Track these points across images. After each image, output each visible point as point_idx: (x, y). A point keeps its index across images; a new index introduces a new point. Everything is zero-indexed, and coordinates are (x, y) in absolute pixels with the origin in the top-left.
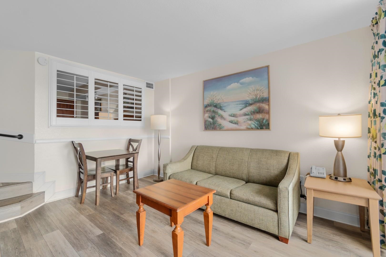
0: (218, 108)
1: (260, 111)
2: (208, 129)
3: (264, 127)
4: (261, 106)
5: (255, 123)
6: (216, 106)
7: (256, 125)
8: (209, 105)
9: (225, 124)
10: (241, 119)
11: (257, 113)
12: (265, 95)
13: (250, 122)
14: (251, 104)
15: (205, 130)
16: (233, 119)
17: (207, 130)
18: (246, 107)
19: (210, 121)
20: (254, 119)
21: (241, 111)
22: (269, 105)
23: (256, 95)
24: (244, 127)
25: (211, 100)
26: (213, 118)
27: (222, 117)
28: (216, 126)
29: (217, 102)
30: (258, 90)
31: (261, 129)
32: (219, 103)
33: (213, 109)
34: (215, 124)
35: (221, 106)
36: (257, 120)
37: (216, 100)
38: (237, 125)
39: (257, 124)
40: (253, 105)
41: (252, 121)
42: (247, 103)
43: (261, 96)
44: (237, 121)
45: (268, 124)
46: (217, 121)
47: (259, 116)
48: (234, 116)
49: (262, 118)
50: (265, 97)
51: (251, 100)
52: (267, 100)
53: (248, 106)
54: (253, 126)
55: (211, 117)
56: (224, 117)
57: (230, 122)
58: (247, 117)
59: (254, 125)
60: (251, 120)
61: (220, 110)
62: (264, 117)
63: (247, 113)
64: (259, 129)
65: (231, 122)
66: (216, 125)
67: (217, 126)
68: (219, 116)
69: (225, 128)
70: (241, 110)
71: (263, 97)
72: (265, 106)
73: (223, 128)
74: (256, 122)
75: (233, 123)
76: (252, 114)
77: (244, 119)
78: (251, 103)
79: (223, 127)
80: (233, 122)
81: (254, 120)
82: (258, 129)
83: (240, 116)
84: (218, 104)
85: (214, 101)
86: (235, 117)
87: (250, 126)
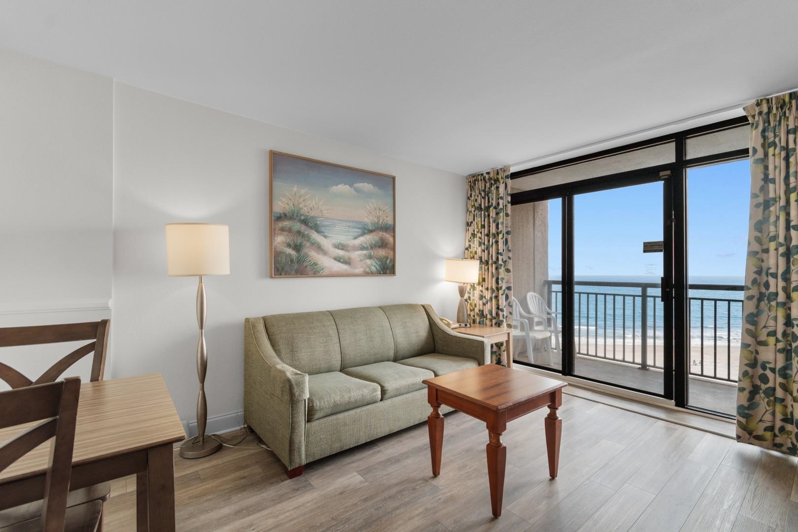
0: (311, 228)
1: (383, 244)
2: (283, 274)
3: (388, 272)
4: (384, 236)
5: (377, 264)
6: (305, 222)
7: (378, 268)
8: (288, 215)
9: (327, 263)
10: (356, 255)
11: (379, 247)
13: (369, 262)
14: (371, 231)
15: (275, 275)
16: (341, 253)
17: (281, 275)
18: (363, 234)
19: (290, 255)
20: (375, 258)
21: (356, 240)
22: (394, 237)
23: (378, 218)
24: (359, 270)
25: (293, 205)
26: (297, 248)
27: (319, 248)
28: (306, 267)
29: (308, 214)
30: (380, 210)
31: (384, 273)
32: (313, 217)
33: (297, 226)
34: (303, 262)
35: (316, 224)
36: (378, 258)
37: (305, 208)
38: (348, 266)
39: (379, 266)
40: (373, 233)
41: (372, 260)
42: (365, 228)
43: (384, 221)
44: (350, 259)
45: (393, 267)
46: (307, 255)
47: (382, 253)
48: (341, 247)
49: (385, 256)
50: (389, 223)
51: (372, 224)
52: (391, 229)
53: (367, 234)
54: (374, 269)
55: (292, 245)
56: (325, 248)
57: (335, 259)
58: (365, 252)
59: (375, 266)
60: (370, 257)
61: (315, 233)
62: (388, 254)
63: (365, 246)
65: (338, 259)
66: (305, 264)
67: (308, 267)
68: (313, 244)
69: (326, 272)
70: (356, 238)
71: (387, 222)
72: (388, 237)
73: (321, 272)
74: (377, 262)
75: (342, 263)
76: (372, 248)
77: (360, 256)
78: (371, 229)
79: (323, 270)
80: (342, 260)
81: (376, 260)
82: (381, 274)
83: (355, 248)
84: (309, 217)
85: (301, 209)
86: (346, 251)
87: (370, 268)
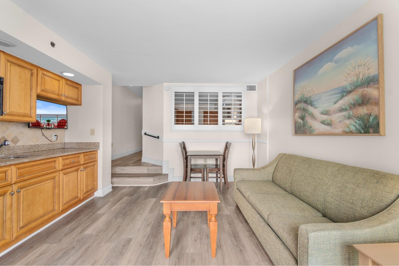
0: (308, 104)
1: (364, 101)
2: (298, 133)
3: (371, 130)
4: (365, 92)
5: (356, 123)
6: (306, 102)
7: (358, 127)
8: (299, 100)
9: (317, 126)
10: (336, 117)
11: (360, 105)
12: (373, 72)
13: (347, 122)
14: (349, 92)
15: (295, 134)
16: (324, 117)
17: (297, 134)
18: (343, 97)
19: (300, 123)
20: (354, 117)
21: (336, 104)
22: (379, 89)
23: (357, 76)
24: (339, 130)
25: (302, 94)
26: (303, 118)
27: (312, 116)
28: (306, 129)
29: (307, 96)
30: (360, 66)
31: (365, 132)
32: (310, 97)
33: (302, 105)
34: (305, 126)
35: (311, 101)
36: (358, 117)
37: (306, 93)
38: (330, 127)
39: (360, 125)
40: (352, 93)
41: (351, 120)
42: (344, 92)
43: (366, 75)
44: (331, 121)
45: (378, 125)
46: (307, 122)
47: (363, 111)
48: (326, 113)
49: (367, 114)
50: (373, 75)
51: (350, 84)
52: (375, 81)
53: (346, 95)
54: (353, 128)
55: (301, 117)
56: (315, 116)
57: (321, 122)
58: (345, 113)
59: (354, 126)
60: (349, 118)
61: (310, 107)
62: (370, 111)
63: (344, 107)
64: (363, 133)
65: (323, 123)
66: (306, 127)
67: (308, 129)
68: (309, 114)
69: (316, 132)
70: (336, 103)
71: (368, 75)
72: (372, 92)
73: (314, 132)
74: (357, 121)
75: (326, 125)
76: (351, 108)
77: (339, 117)
78: (349, 90)
79: (314, 131)
80: (325, 123)
82: (361, 133)
83: (335, 112)
84: (308, 98)
85: (304, 94)
86: (328, 115)
87: (348, 127)
